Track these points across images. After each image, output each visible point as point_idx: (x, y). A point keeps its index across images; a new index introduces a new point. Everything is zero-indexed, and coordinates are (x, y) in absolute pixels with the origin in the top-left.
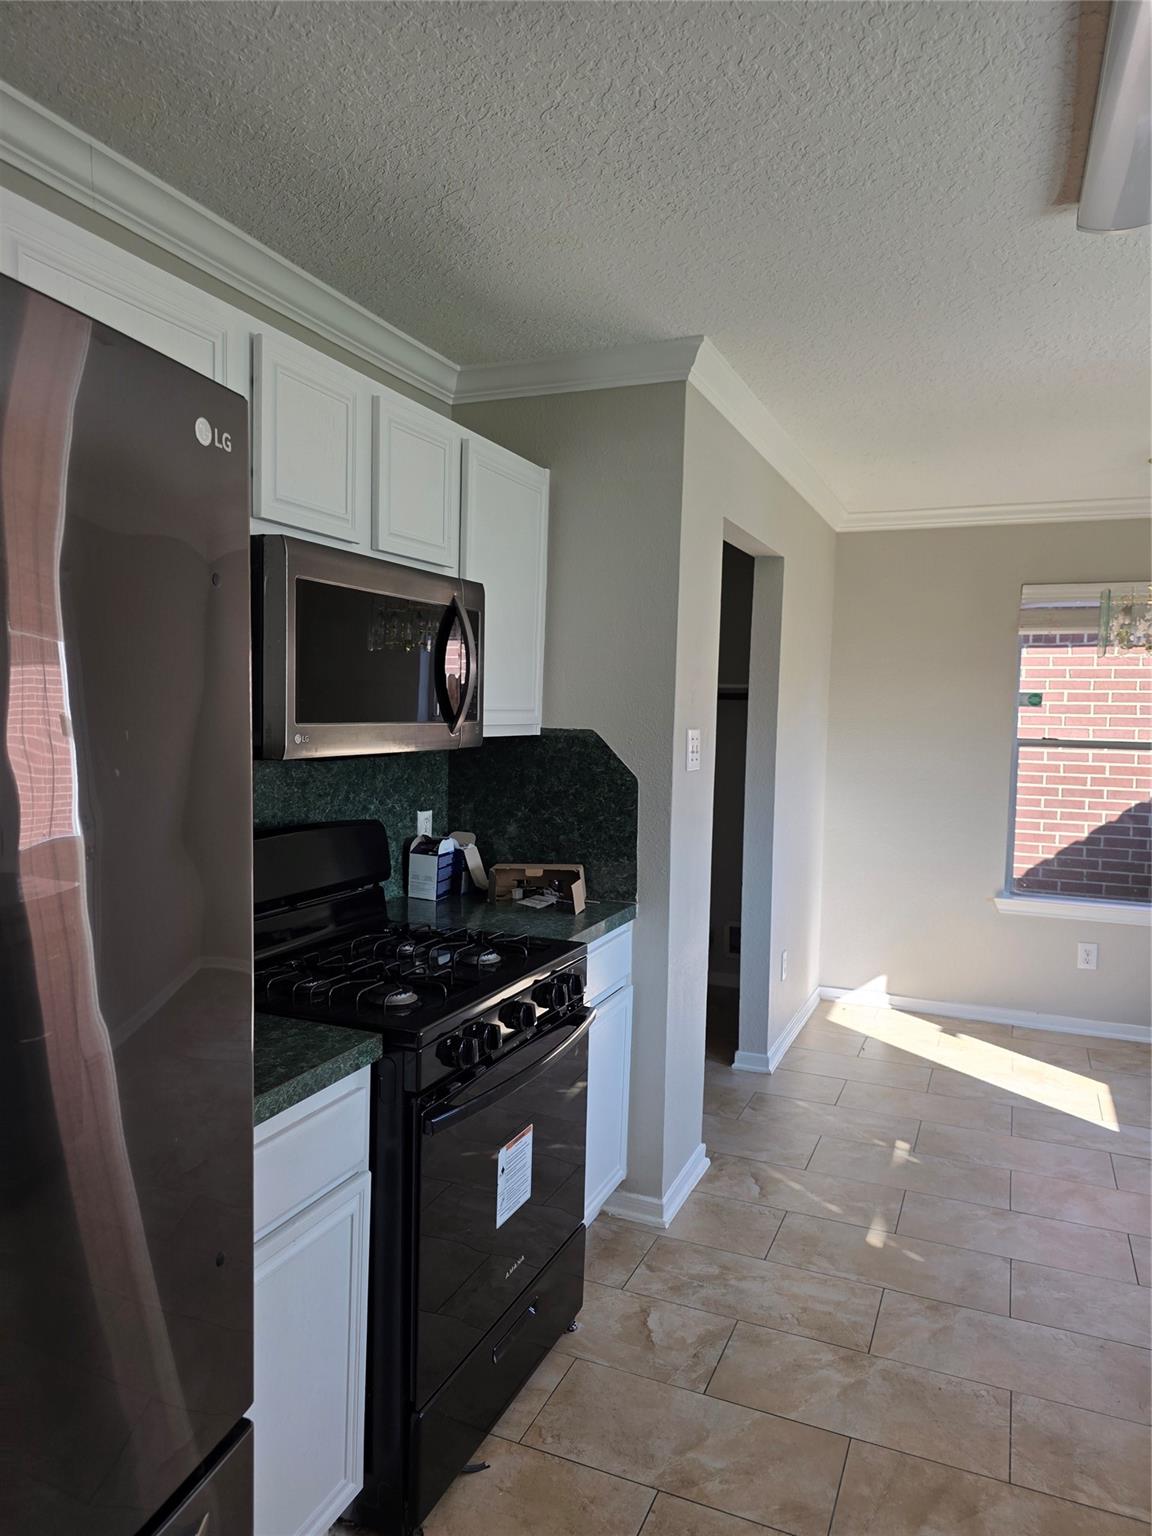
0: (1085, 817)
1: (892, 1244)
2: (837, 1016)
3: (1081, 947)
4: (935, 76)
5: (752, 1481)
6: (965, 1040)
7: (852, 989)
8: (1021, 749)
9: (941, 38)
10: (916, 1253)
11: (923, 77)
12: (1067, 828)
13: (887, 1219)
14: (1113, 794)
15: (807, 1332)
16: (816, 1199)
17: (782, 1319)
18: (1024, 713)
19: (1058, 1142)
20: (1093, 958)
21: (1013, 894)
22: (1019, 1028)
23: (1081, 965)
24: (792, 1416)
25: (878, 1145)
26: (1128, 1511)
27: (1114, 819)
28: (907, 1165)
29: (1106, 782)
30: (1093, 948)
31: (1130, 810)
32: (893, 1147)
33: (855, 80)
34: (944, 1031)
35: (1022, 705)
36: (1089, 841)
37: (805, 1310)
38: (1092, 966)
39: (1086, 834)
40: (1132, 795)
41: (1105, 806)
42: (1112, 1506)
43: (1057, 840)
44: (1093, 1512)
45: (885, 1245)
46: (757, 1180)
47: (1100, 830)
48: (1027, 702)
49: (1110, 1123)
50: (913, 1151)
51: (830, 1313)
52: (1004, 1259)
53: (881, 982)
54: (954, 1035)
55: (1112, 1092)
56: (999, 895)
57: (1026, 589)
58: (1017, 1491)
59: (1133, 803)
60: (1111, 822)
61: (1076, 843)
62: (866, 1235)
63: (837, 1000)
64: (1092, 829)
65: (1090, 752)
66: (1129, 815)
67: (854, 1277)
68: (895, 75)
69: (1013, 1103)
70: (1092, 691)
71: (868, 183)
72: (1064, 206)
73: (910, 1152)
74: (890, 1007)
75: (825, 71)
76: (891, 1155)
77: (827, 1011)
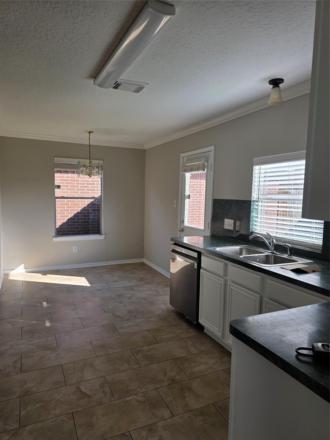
0: (66, 216)
1: (52, 324)
2: (11, 278)
3: (74, 247)
4: (77, 47)
5: (43, 383)
6: (49, 276)
7: (14, 270)
8: (56, 200)
9: (82, 41)
10: (59, 324)
11: (75, 46)
12: (61, 219)
13: (49, 320)
14: (72, 210)
15: (41, 350)
16: (29, 322)
17: (33, 350)
18: (56, 190)
19: (79, 292)
20: (77, 249)
21: (56, 237)
22: (61, 270)
23: (74, 251)
24: (46, 367)
25: (38, 305)
26: (118, 351)
27: (72, 216)
28: (47, 307)
29: (70, 207)
30: (76, 247)
31: (75, 214)
32: (43, 304)
33: (60, 41)
34: (43, 275)
35: (56, 188)
36: (66, 222)
37: (38, 346)
38: (76, 251)
39: (66, 221)
40: (76, 210)
41: (70, 213)
42: (115, 351)
43: (59, 223)
44: (113, 354)
45: (51, 325)
46: (9, 323)
47: (69, 219)
48: (57, 187)
49: (88, 285)
50: (48, 303)
51: (45, 344)
52: (78, 318)
53: (22, 266)
54: (46, 275)
55: (86, 279)
56: (54, 237)
57: (55, 158)
58: (98, 357)
59: (76, 212)
60: (71, 217)
61: (64, 223)
62: (45, 325)
63: (10, 274)
64: (67, 219)
65: (76, 200)
66: (75, 216)
67: (47, 334)
68: (69, 43)
69: (66, 286)
70: (65, 185)
71: (52, 60)
72: (91, 78)
73: (47, 304)
74: (25, 272)
75: (54, 37)
76: (43, 306)
77: (8, 277)
